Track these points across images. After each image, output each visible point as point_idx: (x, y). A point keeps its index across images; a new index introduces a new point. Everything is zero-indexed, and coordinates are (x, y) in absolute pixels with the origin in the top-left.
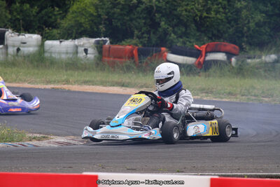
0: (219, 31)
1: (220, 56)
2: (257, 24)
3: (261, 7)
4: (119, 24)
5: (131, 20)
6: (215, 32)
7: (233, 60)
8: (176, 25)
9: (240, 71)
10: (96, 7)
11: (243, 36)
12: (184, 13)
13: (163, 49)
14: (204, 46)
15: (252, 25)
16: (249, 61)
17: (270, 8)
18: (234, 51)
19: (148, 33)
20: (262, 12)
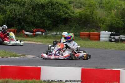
0: (38, 26)
1: (40, 33)
2: (49, 24)
3: (50, 19)
4: (10, 23)
5: (14, 22)
6: (37, 26)
7: (44, 34)
8: (26, 24)
9: (46, 37)
10: (4, 18)
11: (45, 27)
12: (29, 20)
13: (23, 30)
14: (35, 30)
15: (47, 24)
16: (48, 34)
17: (52, 20)
18: (43, 31)
19: (18, 26)
20: (50, 21)
